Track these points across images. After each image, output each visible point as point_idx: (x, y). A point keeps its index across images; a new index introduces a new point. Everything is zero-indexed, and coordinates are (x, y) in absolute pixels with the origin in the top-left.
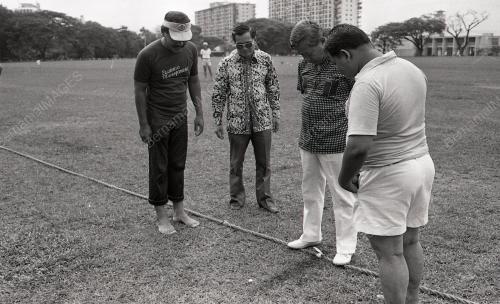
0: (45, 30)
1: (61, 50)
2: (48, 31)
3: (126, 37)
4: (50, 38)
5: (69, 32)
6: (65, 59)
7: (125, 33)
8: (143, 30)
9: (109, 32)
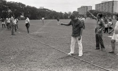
0: (44, 13)
1: (47, 17)
2: (45, 13)
3: (61, 14)
4: (45, 14)
5: (49, 13)
6: (48, 19)
7: (61, 13)
8: (65, 13)
9: (58, 13)
